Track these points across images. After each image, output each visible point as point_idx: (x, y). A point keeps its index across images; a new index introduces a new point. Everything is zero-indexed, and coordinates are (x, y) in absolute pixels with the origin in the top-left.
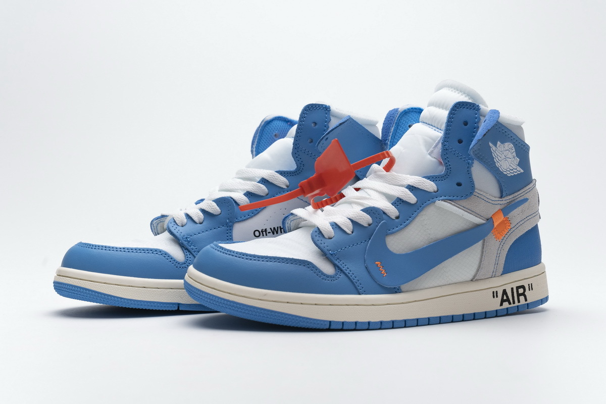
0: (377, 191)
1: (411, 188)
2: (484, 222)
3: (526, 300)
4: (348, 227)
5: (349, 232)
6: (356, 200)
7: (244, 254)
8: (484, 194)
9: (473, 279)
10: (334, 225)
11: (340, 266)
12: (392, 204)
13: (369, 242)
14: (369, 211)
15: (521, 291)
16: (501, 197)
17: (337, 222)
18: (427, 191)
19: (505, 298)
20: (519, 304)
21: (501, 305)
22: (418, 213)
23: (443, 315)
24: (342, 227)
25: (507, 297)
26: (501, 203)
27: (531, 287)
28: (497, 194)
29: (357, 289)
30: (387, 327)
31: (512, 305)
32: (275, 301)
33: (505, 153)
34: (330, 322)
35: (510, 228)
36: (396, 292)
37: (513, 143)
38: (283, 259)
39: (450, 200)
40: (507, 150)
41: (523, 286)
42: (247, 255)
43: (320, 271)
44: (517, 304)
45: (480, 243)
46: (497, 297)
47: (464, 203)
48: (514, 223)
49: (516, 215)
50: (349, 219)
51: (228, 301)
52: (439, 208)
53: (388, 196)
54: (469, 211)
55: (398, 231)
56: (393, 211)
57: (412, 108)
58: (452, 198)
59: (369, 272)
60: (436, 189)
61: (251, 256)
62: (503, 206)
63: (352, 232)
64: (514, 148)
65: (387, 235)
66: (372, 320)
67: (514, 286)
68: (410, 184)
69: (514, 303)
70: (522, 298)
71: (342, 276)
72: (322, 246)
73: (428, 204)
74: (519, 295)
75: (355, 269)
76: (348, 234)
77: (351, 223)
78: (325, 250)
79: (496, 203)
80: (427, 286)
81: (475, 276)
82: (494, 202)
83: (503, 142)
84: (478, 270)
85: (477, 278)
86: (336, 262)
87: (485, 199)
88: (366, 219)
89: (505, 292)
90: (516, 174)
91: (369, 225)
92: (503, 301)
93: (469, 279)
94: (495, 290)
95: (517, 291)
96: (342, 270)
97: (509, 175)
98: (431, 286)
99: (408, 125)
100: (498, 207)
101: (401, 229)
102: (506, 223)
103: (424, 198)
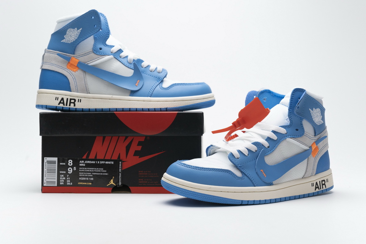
0: (256, 133)
1: (274, 132)
2: (309, 148)
3: (326, 187)
4: (246, 153)
5: (247, 155)
6: (246, 138)
7: (197, 167)
8: (309, 135)
9: (303, 177)
10: (239, 151)
11: (244, 172)
12: (265, 140)
13: (257, 160)
14: (256, 144)
15: (323, 182)
16: (315, 136)
17: (240, 150)
18: (282, 134)
19: (317, 186)
20: (323, 189)
21: (315, 190)
22: (278, 145)
23: (291, 196)
24: (243, 152)
25: (318, 186)
26: (315, 138)
27: (327, 181)
28: (313, 134)
29: (253, 184)
30: (268, 203)
31: (320, 190)
32: (215, 191)
33: (317, 113)
34: (242, 201)
35: (318, 151)
36: (271, 185)
37: (320, 109)
38: (217, 169)
39: (293, 138)
40: (318, 112)
41: (324, 180)
42: (199, 168)
43: (235, 175)
44: (322, 189)
45: (307, 159)
46: (313, 186)
47: (300, 139)
48: (320, 148)
49: (321, 144)
50: (246, 148)
51: (191, 191)
52: (288, 142)
53: (262, 136)
54: (302, 143)
55: (269, 154)
56: (266, 144)
57: (265, 90)
58: (294, 137)
59: (258, 175)
60: (286, 133)
61: (201, 168)
62: (316, 140)
63: (248, 155)
64: (320, 111)
65: (265, 155)
66: (261, 199)
67: (321, 180)
68: (274, 130)
69: (321, 189)
70: (324, 186)
71: (246, 177)
72: (235, 162)
73: (283, 140)
74: (323, 185)
75: (251, 173)
76: (246, 156)
77: (247, 150)
78: (236, 164)
79: (313, 139)
80: (284, 182)
81: (304, 176)
82: (312, 139)
83: (316, 108)
84: (305, 173)
85: (305, 177)
86: (242, 170)
87: (309, 137)
88: (254, 148)
89: (317, 183)
90: (321, 124)
91: (256, 151)
92: (316, 188)
93: (301, 177)
94: (312, 182)
95: (322, 183)
96: (245, 174)
97: (318, 125)
98: (286, 181)
99: (263, 99)
100: (314, 141)
101: (271, 153)
102: (317, 148)
103: (281, 137)
